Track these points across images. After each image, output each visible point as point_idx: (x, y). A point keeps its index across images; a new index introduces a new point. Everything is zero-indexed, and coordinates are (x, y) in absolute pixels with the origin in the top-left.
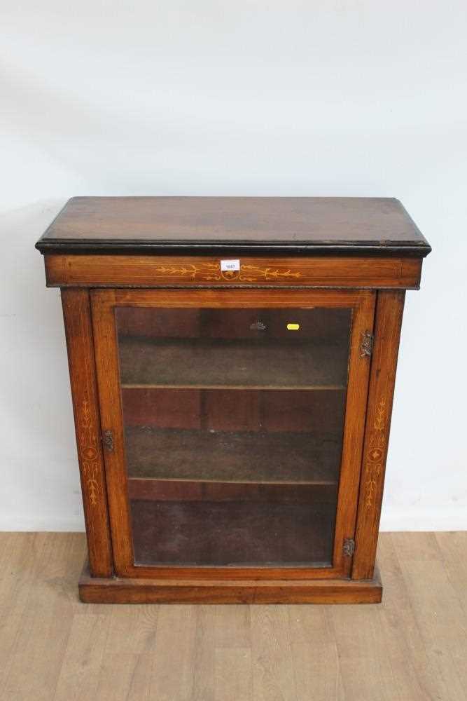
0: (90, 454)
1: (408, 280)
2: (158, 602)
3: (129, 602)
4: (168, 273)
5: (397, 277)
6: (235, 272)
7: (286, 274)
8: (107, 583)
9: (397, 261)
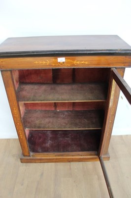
0: (18, 124)
1: (127, 64)
2: (44, 162)
3: (35, 163)
4: (38, 64)
5: (123, 63)
6: (63, 62)
7: (82, 63)
8: (29, 158)
9: (124, 57)
